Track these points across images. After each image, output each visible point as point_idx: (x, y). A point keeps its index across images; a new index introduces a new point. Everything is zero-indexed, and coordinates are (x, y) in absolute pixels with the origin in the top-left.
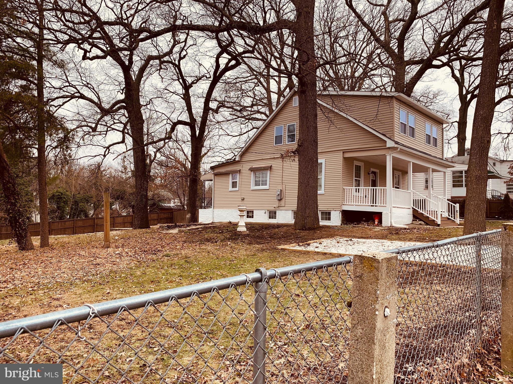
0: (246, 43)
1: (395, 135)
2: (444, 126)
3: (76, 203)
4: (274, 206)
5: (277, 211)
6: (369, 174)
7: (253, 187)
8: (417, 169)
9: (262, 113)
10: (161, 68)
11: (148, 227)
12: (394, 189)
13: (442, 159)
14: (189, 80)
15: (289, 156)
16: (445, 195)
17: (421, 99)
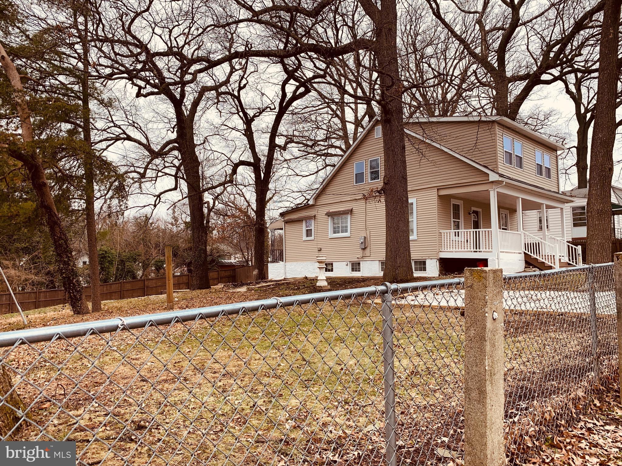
0: (315, 66)
1: (499, 166)
2: (559, 152)
3: (122, 262)
4: (357, 256)
5: (361, 262)
6: (470, 214)
7: (331, 235)
8: (528, 206)
9: (336, 147)
10: (219, 101)
11: (208, 287)
12: (501, 230)
13: (558, 193)
14: (251, 113)
15: (373, 196)
16: (563, 236)
17: (529, 122)
